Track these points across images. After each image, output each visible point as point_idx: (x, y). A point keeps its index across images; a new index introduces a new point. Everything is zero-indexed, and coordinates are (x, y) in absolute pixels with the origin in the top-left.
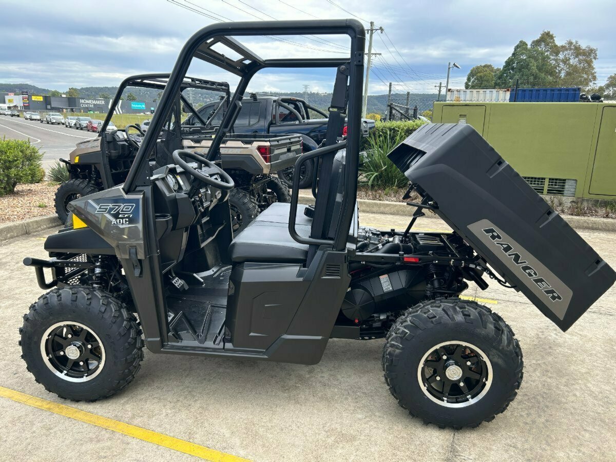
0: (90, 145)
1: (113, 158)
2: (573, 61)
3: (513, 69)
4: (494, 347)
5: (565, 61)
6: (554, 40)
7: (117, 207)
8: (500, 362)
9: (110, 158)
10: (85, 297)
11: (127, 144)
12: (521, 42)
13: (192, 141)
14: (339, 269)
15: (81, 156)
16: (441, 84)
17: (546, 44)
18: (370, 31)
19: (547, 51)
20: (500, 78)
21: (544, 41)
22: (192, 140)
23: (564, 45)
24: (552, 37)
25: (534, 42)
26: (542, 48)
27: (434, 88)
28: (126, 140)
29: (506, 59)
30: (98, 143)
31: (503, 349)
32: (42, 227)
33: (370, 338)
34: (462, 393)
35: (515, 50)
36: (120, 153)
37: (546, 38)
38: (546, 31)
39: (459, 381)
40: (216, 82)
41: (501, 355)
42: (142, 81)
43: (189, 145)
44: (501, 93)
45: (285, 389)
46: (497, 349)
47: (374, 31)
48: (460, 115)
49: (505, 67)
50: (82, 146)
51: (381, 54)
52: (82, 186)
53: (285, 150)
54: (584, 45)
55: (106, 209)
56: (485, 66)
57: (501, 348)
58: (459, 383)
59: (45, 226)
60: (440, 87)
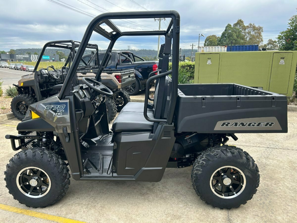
0: (29, 77)
1: (41, 83)
2: (252, 33)
3: (225, 37)
4: (246, 168)
5: (249, 33)
6: (243, 23)
7: (56, 107)
8: (249, 175)
9: (39, 83)
10: (40, 154)
11: (48, 76)
12: (228, 24)
14: (170, 134)
16: (193, 44)
17: (240, 26)
18: (159, 20)
19: (241, 28)
20: (220, 41)
21: (239, 24)
22: (81, 73)
23: (248, 25)
24: (242, 22)
25: (234, 24)
26: (238, 27)
27: (190, 46)
28: (47, 74)
29: (222, 32)
30: (33, 76)
31: (251, 168)
32: (5, 119)
33: (182, 167)
34: (231, 191)
35: (226, 28)
36: (45, 80)
37: (240, 22)
38: (239, 19)
39: (229, 185)
40: (92, 44)
41: (250, 172)
42: (54, 44)
43: (81, 75)
44: (223, 48)
45: (142, 194)
46: (248, 169)
47: (161, 20)
48: (208, 58)
49: (222, 36)
50: (25, 77)
52: (26, 98)
53: (128, 77)
54: (257, 26)
55: (50, 108)
56: (212, 36)
57: (250, 168)
58: (230, 186)
59: (6, 119)
60: (193, 46)
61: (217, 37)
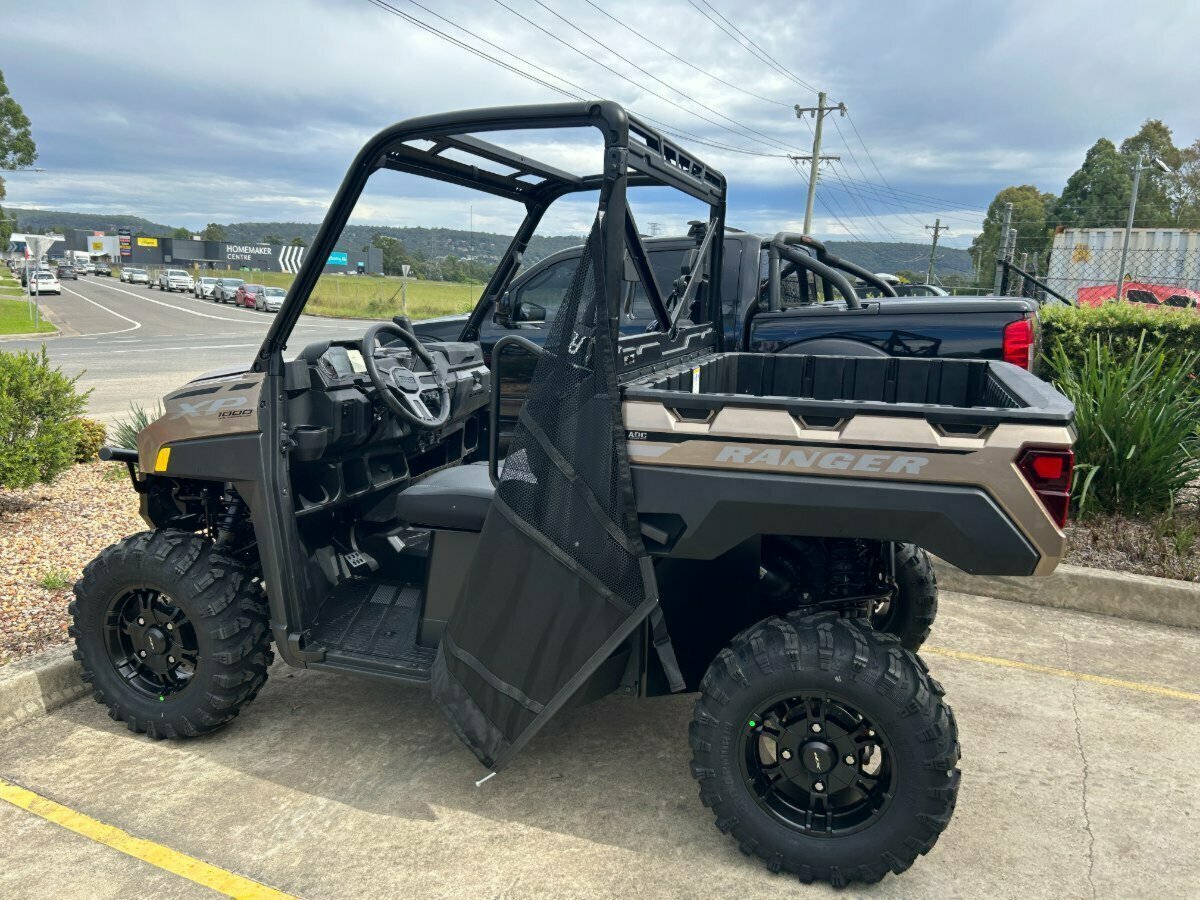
0: (217, 404)
1: (308, 457)
3: (1084, 195)
6: (1169, 139)
9: (294, 457)
11: (360, 397)
12: (1100, 141)
13: (670, 409)
15: (181, 451)
16: (938, 223)
17: (1154, 147)
18: (817, 112)
20: (1057, 212)
21: (1146, 141)
23: (1190, 147)
24: (1164, 132)
25: (1127, 142)
26: (1144, 153)
28: (359, 384)
29: (1070, 175)
30: (250, 400)
32: (20, 713)
35: (1089, 158)
36: (337, 435)
37: (1153, 135)
38: (1152, 120)
42: (434, 151)
47: (826, 111)
49: (1067, 191)
50: (187, 408)
51: (839, 159)
52: (181, 566)
56: (1020, 189)
59: (32, 708)
60: (937, 229)
61: (1042, 193)
